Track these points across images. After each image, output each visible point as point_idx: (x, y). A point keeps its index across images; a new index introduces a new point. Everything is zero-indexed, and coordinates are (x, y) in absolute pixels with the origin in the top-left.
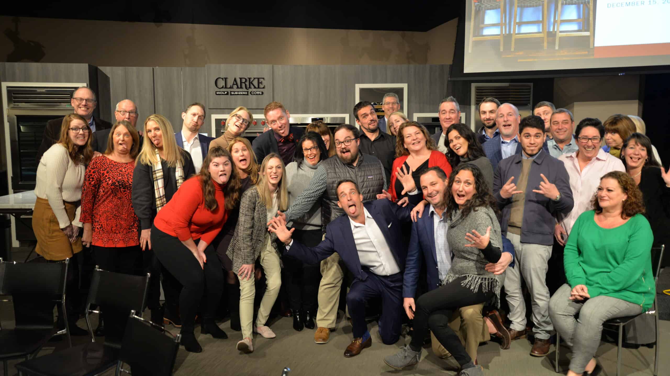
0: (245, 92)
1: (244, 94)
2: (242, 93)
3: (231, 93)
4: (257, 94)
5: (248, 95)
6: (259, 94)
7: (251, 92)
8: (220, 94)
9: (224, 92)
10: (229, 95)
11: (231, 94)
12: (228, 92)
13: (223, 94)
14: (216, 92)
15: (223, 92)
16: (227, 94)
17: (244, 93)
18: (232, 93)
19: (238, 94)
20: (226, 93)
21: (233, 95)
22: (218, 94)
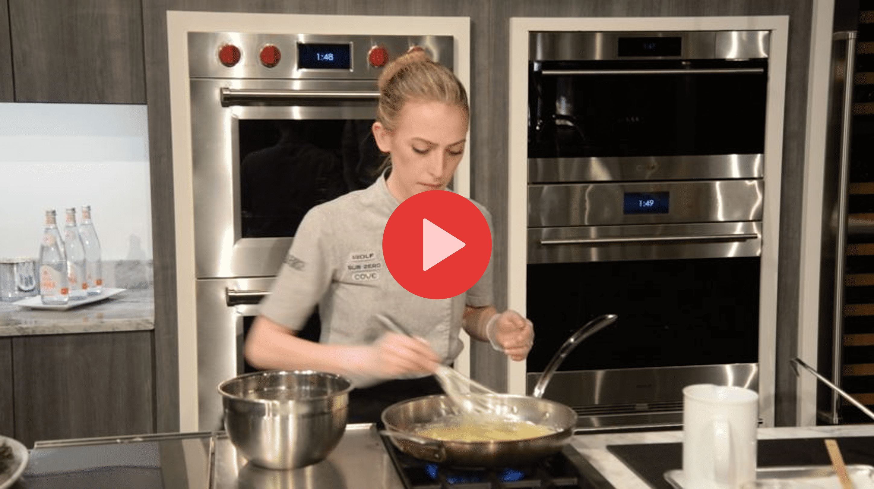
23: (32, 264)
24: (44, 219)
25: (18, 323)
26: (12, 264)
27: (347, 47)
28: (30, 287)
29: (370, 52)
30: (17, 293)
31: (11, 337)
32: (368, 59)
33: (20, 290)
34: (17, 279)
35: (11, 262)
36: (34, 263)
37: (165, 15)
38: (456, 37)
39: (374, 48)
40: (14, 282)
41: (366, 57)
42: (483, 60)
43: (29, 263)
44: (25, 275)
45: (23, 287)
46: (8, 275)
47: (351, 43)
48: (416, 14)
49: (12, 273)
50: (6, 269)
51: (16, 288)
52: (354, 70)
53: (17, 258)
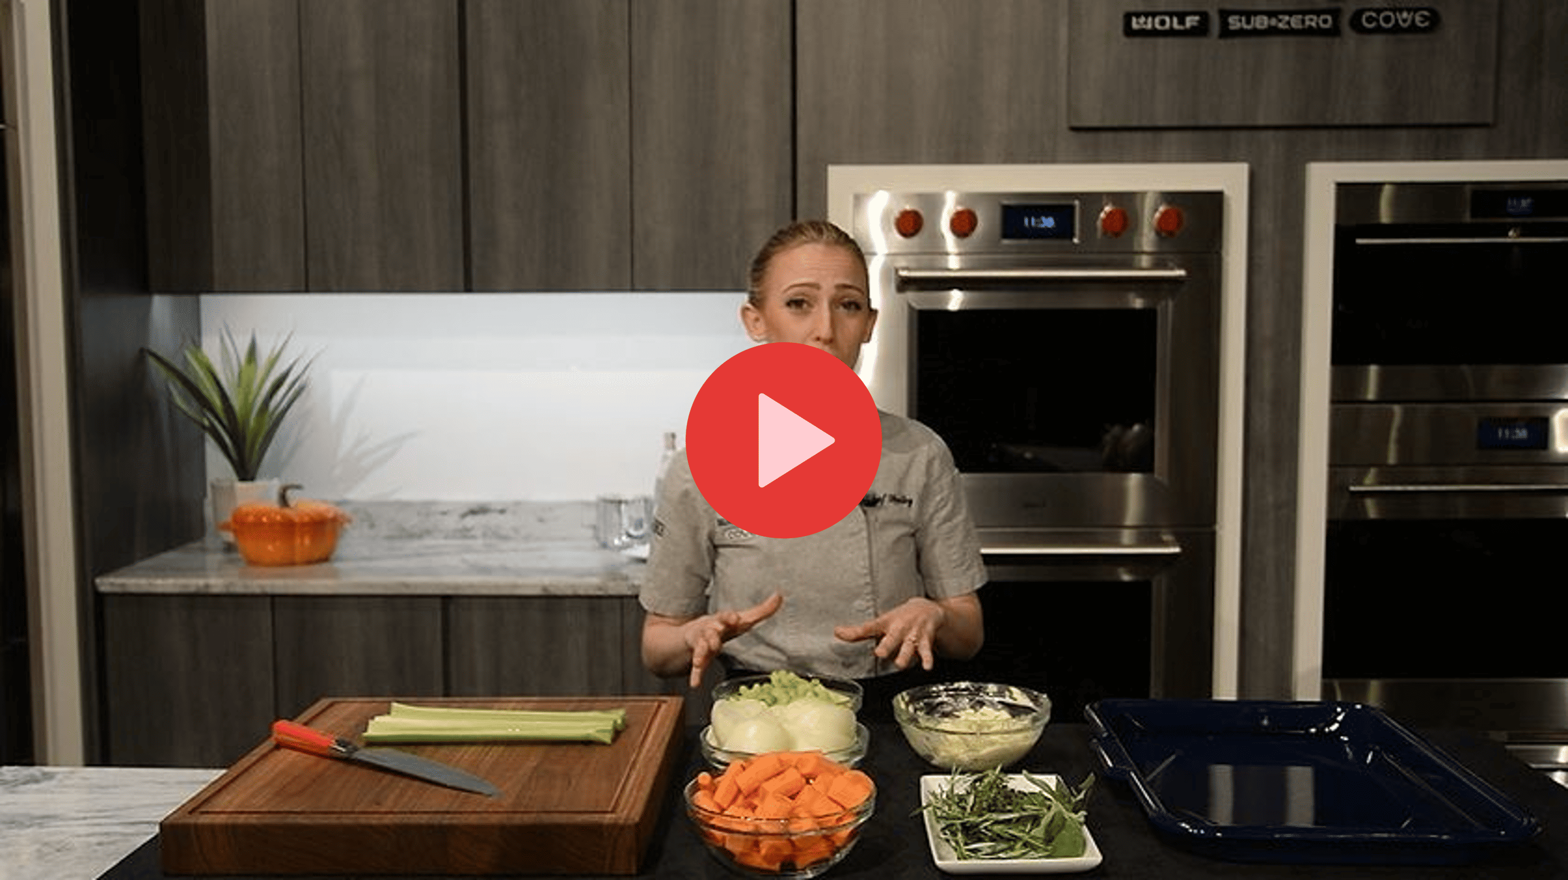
0: (1318, 13)
1: (1310, 32)
2: (1295, 22)
3: (1224, 24)
4: (1397, 29)
5: (1335, 31)
6: (1413, 29)
7: (1358, 14)
8: (1154, 33)
9: (1182, 17)
10: (1212, 41)
11: (1226, 33)
12: (1204, 16)
13: (1172, 33)
14: (1128, 17)
15: (1171, 15)
16: (1201, 30)
17: (1312, 21)
18: (1235, 23)
19: (1272, 31)
20: (1190, 21)
21: (1241, 33)
22: (1143, 33)
23: (642, 503)
24: (662, 443)
25: (626, 578)
26: (620, 502)
27: (1072, 208)
28: (640, 532)
29: (1102, 215)
30: (624, 538)
31: (621, 597)
32: (1099, 223)
33: (629, 536)
34: (625, 521)
35: (618, 498)
36: (646, 501)
37: (826, 171)
38: (1227, 193)
39: (1108, 209)
40: (621, 525)
41: (1095, 222)
42: (1267, 224)
43: (639, 501)
44: (636, 516)
45: (632, 532)
46: (615, 515)
47: (1077, 203)
48: (1169, 161)
49: (619, 512)
50: (612, 507)
51: (623, 532)
52: (1080, 239)
53: (627, 495)
